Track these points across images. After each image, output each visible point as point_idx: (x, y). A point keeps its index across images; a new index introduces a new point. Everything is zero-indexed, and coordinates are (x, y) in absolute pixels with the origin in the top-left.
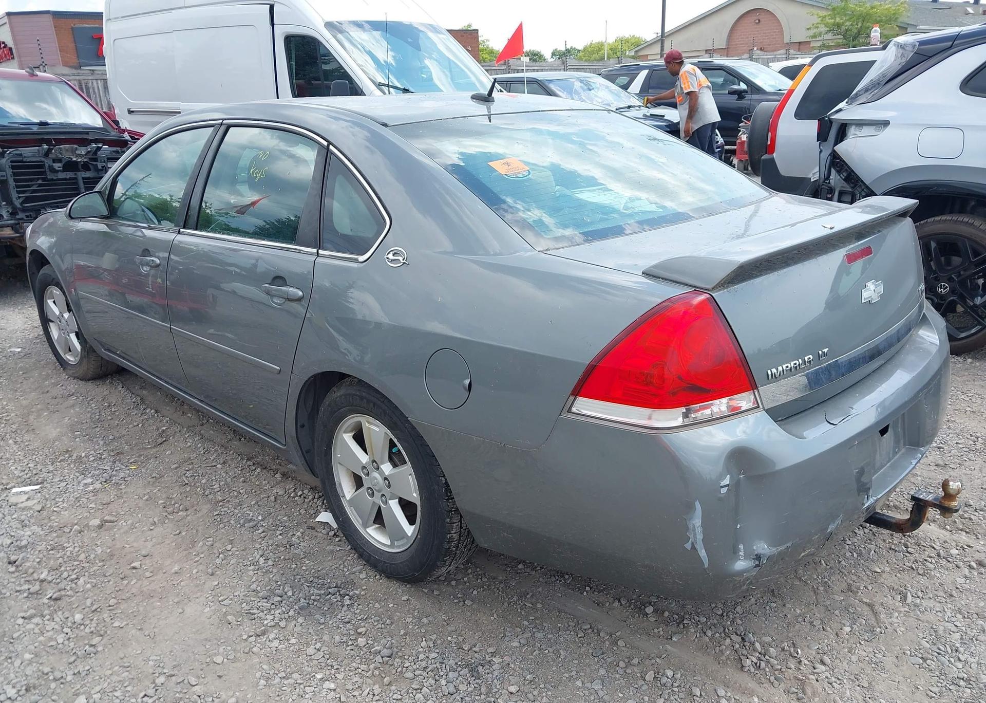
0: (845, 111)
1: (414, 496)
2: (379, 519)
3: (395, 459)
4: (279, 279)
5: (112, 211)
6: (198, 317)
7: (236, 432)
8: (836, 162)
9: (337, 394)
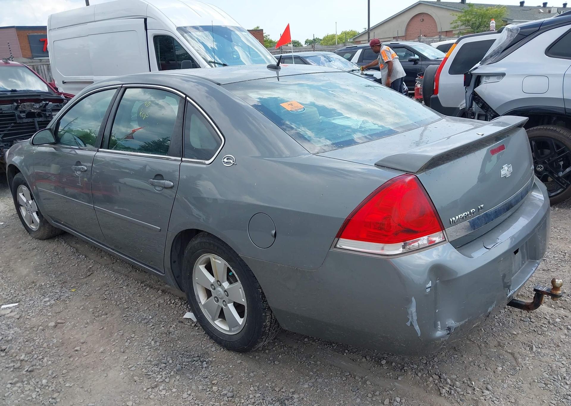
0: (479, 69)
1: (243, 301)
2: (222, 315)
3: (231, 279)
4: (159, 176)
5: (57, 140)
6: (108, 200)
7: (133, 266)
8: (476, 98)
9: (195, 242)
